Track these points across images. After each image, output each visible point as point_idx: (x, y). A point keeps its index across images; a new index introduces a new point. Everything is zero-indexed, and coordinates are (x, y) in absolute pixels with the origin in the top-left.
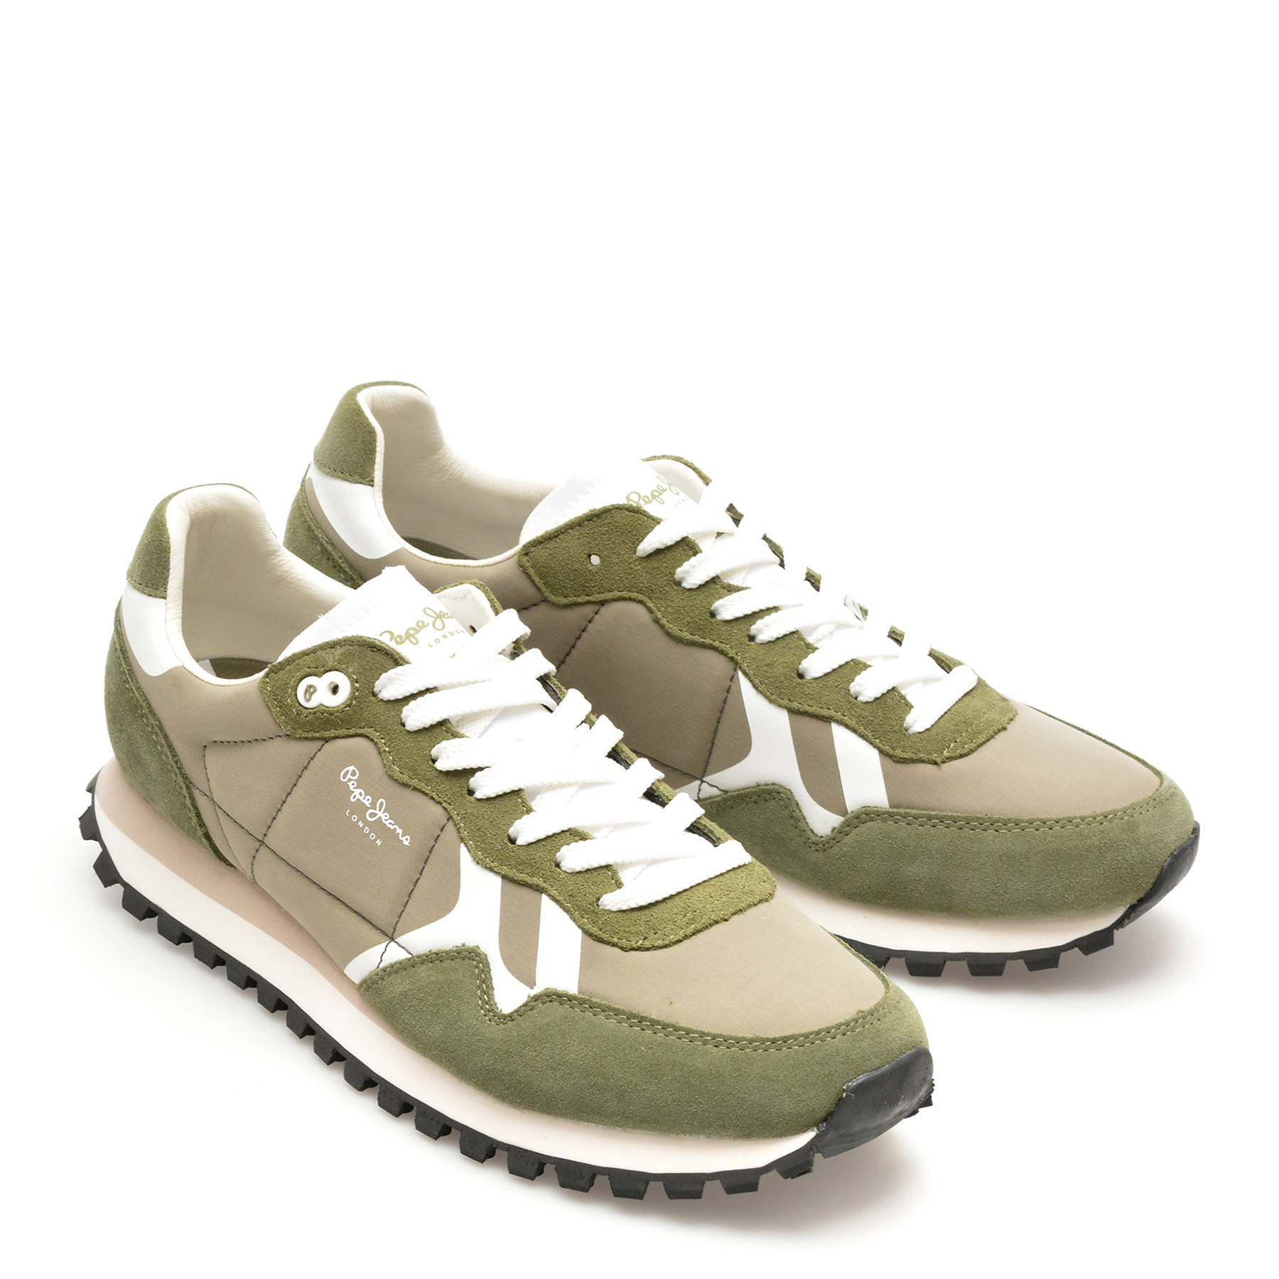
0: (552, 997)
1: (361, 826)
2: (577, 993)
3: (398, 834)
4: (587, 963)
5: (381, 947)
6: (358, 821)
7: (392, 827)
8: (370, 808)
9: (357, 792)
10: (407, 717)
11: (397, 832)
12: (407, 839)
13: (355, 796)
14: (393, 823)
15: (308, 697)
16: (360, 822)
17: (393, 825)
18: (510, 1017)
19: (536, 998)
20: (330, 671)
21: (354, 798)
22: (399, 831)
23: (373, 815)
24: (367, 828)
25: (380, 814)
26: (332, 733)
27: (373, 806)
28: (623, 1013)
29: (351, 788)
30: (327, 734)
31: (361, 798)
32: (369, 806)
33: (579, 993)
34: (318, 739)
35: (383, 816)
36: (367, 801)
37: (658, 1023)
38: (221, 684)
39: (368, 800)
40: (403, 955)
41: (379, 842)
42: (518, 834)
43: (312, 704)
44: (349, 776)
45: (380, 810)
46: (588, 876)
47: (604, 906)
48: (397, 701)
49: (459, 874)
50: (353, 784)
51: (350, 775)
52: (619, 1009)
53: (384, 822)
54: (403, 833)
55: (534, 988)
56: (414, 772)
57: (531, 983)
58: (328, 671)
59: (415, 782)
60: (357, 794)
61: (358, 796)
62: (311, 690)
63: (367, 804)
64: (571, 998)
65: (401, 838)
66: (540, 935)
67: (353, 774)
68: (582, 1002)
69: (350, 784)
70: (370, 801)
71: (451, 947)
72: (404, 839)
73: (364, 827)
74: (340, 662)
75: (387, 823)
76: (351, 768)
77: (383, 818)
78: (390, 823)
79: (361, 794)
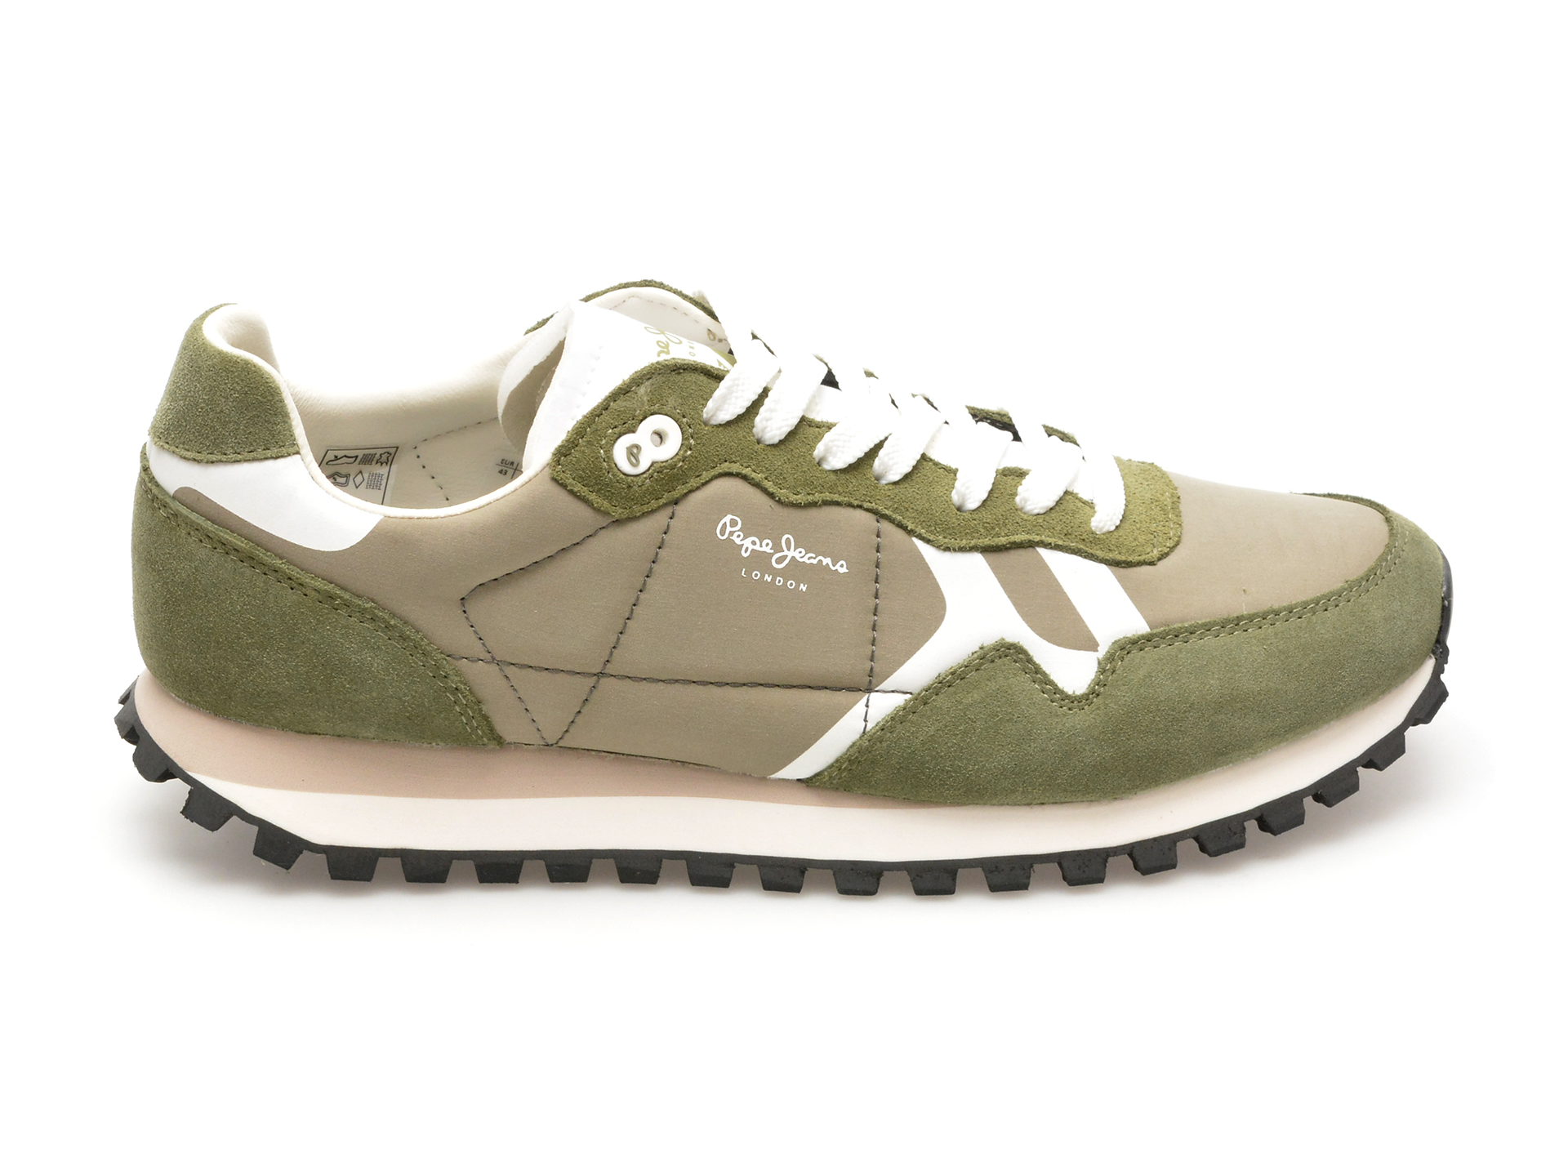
0: (1127, 647)
1: (769, 580)
2: (1149, 630)
3: (827, 564)
4: (1135, 593)
5: (860, 708)
6: (763, 576)
7: (815, 562)
8: (773, 555)
9: (747, 543)
10: (763, 430)
11: (824, 564)
12: (842, 566)
13: (747, 548)
14: (814, 555)
15: (634, 461)
16: (767, 576)
17: (815, 558)
18: (1093, 693)
19: (1110, 657)
20: (645, 418)
21: (746, 551)
22: (827, 561)
23: (780, 560)
24: (778, 578)
25: (790, 554)
26: (681, 490)
27: (777, 547)
28: (1215, 623)
29: (738, 541)
30: (676, 494)
31: (757, 547)
32: (772, 551)
33: (1151, 629)
34: (665, 505)
35: (798, 554)
36: (766, 547)
37: (1256, 615)
38: (471, 508)
39: (767, 545)
40: (899, 700)
41: (803, 587)
42: (963, 499)
43: (644, 465)
44: (729, 529)
45: (789, 550)
46: (1062, 507)
47: (1101, 529)
48: (740, 418)
49: (931, 572)
50: (739, 536)
51: (729, 527)
52: (1209, 622)
53: (801, 560)
54: (832, 561)
55: (1099, 648)
56: (809, 484)
57: (1092, 645)
58: (642, 421)
59: (817, 497)
60: (749, 545)
61: (751, 547)
62: (633, 452)
63: (768, 550)
64: (1148, 638)
65: (833, 568)
66: (1066, 590)
67: (733, 523)
68: (1163, 636)
69: (734, 538)
70: (771, 544)
71: (966, 657)
72: (837, 567)
73: (774, 580)
74: (651, 402)
75: (805, 559)
76: (727, 519)
77: (798, 557)
78: (809, 559)
79: (754, 543)
